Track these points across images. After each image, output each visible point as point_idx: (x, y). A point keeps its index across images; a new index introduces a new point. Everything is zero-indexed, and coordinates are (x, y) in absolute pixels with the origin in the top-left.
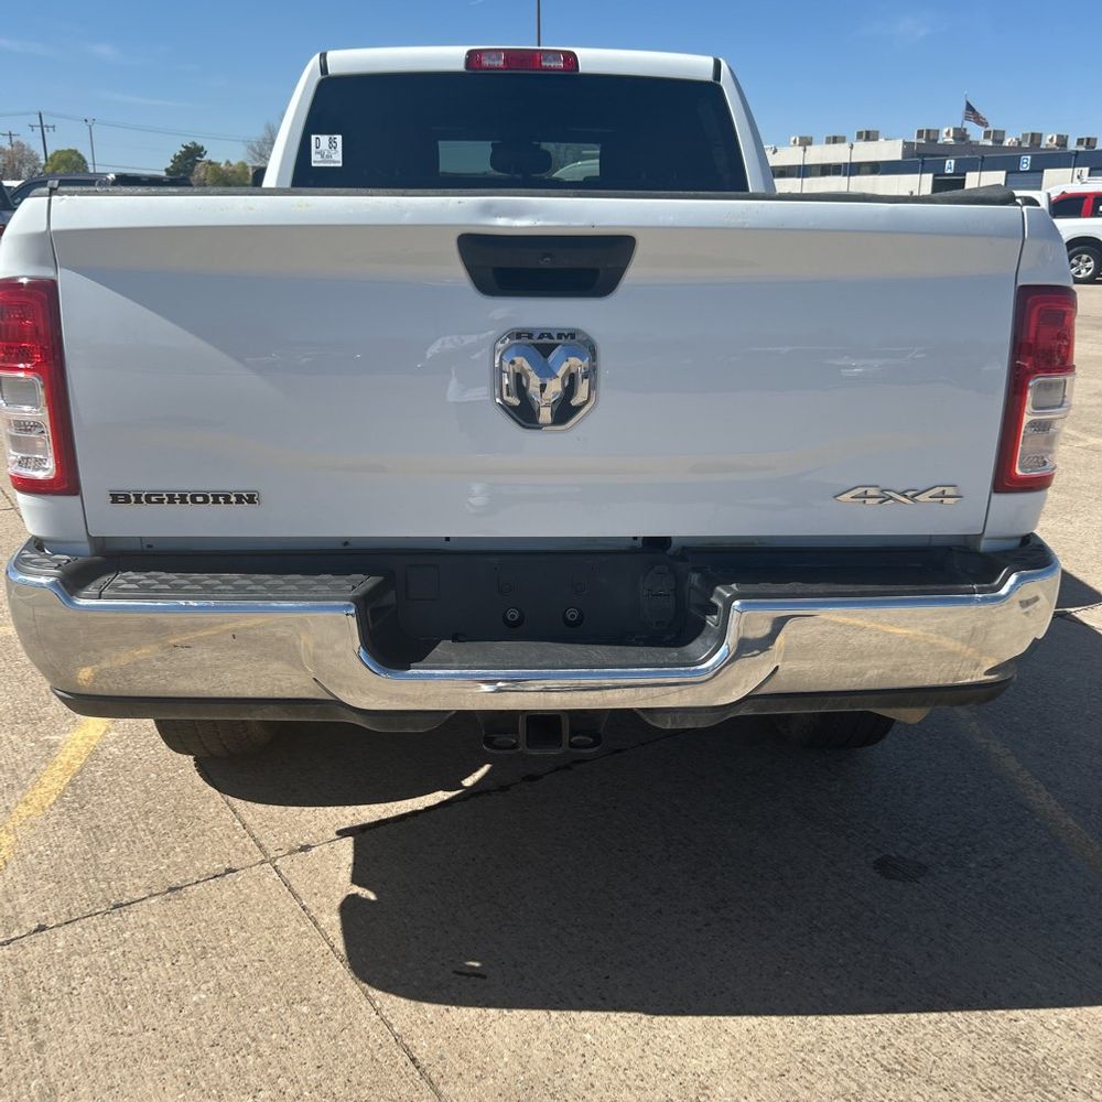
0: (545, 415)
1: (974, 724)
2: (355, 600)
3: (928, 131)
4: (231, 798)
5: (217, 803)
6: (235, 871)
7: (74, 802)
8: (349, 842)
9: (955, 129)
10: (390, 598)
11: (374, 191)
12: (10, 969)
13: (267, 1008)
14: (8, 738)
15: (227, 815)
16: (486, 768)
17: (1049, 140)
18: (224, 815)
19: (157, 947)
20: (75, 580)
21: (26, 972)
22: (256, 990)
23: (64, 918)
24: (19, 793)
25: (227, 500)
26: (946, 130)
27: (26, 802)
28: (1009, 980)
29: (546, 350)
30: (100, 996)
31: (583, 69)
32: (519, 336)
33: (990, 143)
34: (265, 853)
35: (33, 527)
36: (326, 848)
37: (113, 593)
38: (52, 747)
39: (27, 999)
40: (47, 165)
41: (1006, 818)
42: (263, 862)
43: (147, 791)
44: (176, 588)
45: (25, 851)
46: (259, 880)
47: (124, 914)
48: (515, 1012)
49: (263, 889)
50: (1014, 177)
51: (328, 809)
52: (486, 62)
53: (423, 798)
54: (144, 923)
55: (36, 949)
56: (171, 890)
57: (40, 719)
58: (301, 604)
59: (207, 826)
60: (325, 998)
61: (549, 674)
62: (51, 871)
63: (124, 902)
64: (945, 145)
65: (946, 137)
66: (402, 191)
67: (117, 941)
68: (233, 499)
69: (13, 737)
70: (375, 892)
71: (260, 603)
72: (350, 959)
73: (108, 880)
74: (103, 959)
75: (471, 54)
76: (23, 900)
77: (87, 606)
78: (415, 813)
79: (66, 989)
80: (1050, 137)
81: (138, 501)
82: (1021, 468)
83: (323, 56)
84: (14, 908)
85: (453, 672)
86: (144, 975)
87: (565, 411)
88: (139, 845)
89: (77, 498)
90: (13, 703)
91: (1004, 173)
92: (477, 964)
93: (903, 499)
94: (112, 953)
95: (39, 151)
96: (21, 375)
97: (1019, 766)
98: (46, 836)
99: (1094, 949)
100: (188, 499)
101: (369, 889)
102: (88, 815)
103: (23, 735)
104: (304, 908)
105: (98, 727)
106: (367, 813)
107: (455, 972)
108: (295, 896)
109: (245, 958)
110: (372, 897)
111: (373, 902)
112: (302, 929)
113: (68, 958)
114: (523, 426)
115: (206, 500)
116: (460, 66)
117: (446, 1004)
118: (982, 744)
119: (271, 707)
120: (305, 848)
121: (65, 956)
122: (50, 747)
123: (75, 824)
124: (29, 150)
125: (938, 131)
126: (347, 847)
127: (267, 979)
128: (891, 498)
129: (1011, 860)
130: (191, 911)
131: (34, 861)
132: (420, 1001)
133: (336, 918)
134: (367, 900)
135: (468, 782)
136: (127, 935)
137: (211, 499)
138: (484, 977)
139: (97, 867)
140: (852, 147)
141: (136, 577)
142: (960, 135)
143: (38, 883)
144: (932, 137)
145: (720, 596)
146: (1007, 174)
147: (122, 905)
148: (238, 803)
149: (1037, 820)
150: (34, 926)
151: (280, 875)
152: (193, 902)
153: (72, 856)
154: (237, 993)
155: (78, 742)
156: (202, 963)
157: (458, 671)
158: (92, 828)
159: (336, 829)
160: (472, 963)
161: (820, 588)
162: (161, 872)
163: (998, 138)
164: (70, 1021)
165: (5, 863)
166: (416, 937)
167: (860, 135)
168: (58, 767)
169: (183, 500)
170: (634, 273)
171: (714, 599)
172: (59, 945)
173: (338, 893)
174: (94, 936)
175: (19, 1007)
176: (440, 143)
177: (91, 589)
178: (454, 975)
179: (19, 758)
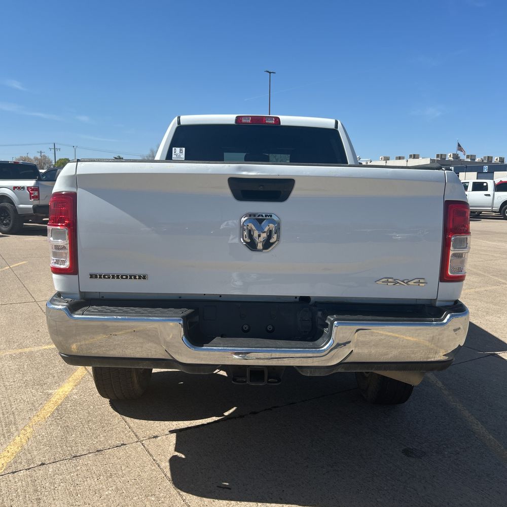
0: (260, 246)
1: (450, 397)
2: (183, 318)
3: (441, 155)
4: (124, 417)
5: (118, 419)
6: (125, 445)
7: (58, 416)
8: (174, 435)
9: (453, 154)
10: (197, 319)
11: (198, 161)
12: (29, 479)
13: (137, 498)
14: (31, 391)
15: (123, 423)
16: (235, 408)
17: (495, 159)
18: (121, 423)
19: (91, 474)
20: (73, 308)
21: (36, 480)
22: (132, 491)
23: (52, 460)
24: (35, 412)
25: (135, 278)
26: (449, 154)
27: (38, 416)
28: (459, 498)
29: (261, 221)
30: (66, 491)
31: (282, 123)
32: (250, 216)
33: (469, 160)
34: (138, 438)
35: (58, 288)
36: (164, 437)
37: (88, 313)
38: (49, 395)
39: (36, 491)
40: (55, 164)
41: (463, 435)
42: (137, 442)
43: (89, 413)
44: (112, 312)
45: (36, 434)
46: (135, 449)
47: (78, 460)
48: (243, 503)
49: (137, 452)
50: (480, 175)
51: (166, 422)
52: (244, 121)
53: (206, 419)
54: (86, 463)
55: (41, 472)
56: (98, 451)
57: (44, 384)
58: (161, 318)
59: (114, 427)
60: (162, 494)
61: (259, 350)
62: (47, 443)
63: (78, 455)
64: (449, 161)
65: (449, 157)
66: (208, 162)
67: (74, 470)
68: (137, 277)
69: (33, 391)
70: (184, 455)
71: (146, 318)
72: (173, 480)
73: (71, 447)
74: (68, 477)
75: (237, 117)
76: (35, 453)
77: (77, 318)
78: (203, 425)
79: (52, 488)
80: (496, 158)
81: (100, 277)
82: (451, 272)
83: (179, 118)
84: (31, 456)
85: (220, 348)
86: (86, 483)
87: (267, 245)
88: (85, 433)
89: (77, 276)
90: (33, 378)
91: (476, 173)
92: (227, 484)
93: (402, 283)
94: (72, 474)
95: (52, 158)
96: (59, 228)
97: (470, 414)
98: (46, 429)
99: (498, 487)
100: (120, 277)
101: (182, 454)
102: (64, 421)
103: (37, 390)
104: (154, 460)
105: (69, 387)
106: (182, 424)
107: (218, 487)
108: (151, 455)
109: (128, 478)
110: (183, 456)
111: (183, 459)
112: (153, 468)
113: (54, 476)
114: (252, 250)
115: (127, 278)
116: (233, 122)
117: (213, 499)
118: (453, 405)
119: (147, 362)
120: (156, 437)
121: (52, 475)
122: (48, 395)
123: (58, 425)
124: (48, 158)
125: (446, 155)
126: (173, 437)
127: (137, 487)
128: (398, 283)
129: (463, 451)
130: (106, 460)
131: (41, 438)
132: (202, 497)
133: (168, 464)
134: (181, 458)
135: (226, 414)
136: (79, 468)
137: (129, 277)
138: (230, 489)
139: (67, 441)
140: (407, 161)
141: (97, 308)
142: (456, 157)
143: (42, 447)
144: (443, 157)
145: (329, 320)
146: (478, 173)
147: (77, 456)
148: (127, 419)
149: (476, 436)
150: (40, 463)
151: (144, 447)
152: (107, 456)
153: (56, 437)
154: (124, 491)
155: (61, 393)
156: (110, 480)
157: (222, 348)
158: (65, 427)
159: (169, 430)
160: (225, 483)
161: (370, 317)
162: (94, 444)
163: (473, 158)
164: (54, 500)
165: (28, 439)
166: (202, 473)
167: (411, 156)
168: (52, 402)
169: (118, 277)
170: (295, 193)
171: (327, 321)
172: (50, 471)
173: (169, 455)
174: (65, 468)
175: (32, 494)
176: (225, 153)
177: (80, 311)
178: (217, 488)
179: (35, 398)
